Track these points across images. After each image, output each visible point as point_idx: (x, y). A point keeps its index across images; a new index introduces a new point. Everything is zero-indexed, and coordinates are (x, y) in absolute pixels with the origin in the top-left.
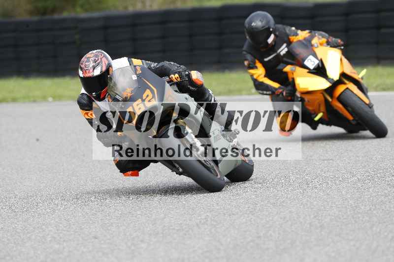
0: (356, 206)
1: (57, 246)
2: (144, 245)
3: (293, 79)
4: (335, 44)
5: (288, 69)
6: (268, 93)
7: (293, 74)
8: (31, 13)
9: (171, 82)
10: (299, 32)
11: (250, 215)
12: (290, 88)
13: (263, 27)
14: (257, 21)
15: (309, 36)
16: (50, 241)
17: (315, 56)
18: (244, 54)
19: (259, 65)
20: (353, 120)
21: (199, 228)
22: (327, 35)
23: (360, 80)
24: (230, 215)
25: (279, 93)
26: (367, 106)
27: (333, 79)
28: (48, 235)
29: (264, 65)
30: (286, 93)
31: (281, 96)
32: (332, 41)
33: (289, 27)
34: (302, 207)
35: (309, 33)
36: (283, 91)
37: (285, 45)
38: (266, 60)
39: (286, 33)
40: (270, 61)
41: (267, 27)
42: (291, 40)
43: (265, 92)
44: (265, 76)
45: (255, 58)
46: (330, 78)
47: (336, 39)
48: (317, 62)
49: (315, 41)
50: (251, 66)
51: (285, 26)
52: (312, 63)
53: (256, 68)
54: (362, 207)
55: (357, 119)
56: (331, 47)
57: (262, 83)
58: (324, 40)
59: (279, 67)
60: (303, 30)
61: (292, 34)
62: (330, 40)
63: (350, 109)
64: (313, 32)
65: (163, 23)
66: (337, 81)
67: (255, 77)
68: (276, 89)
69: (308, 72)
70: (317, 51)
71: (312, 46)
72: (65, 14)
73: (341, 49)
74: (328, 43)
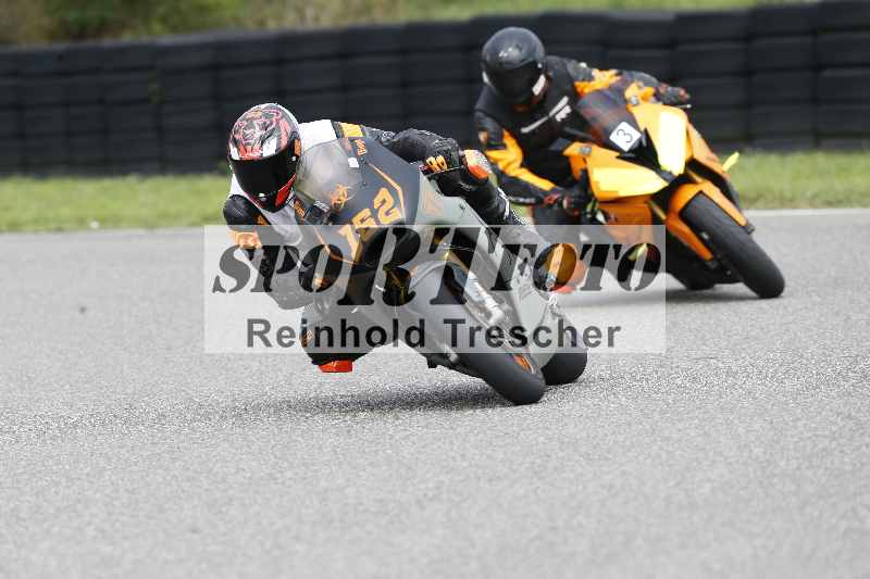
0: (768, 461)
1: (107, 549)
2: (300, 548)
3: (585, 172)
4: (673, 99)
5: (574, 149)
6: (528, 201)
7: (585, 160)
8: (52, 36)
9: (428, 171)
10: (596, 72)
11: (535, 479)
12: (576, 191)
13: (523, 61)
14: (510, 48)
15: (618, 81)
16: (95, 538)
17: (633, 123)
18: (480, 118)
19: (509, 141)
20: (711, 260)
21: (423, 508)
22: (654, 80)
23: (725, 176)
24: (490, 480)
25: (552, 202)
26: (742, 230)
27: (670, 173)
28: (89, 524)
29: (522, 141)
30: (569, 203)
31: (556, 208)
32: (667, 91)
33: (573, 61)
34: (648, 461)
35: (617, 75)
36: (563, 198)
37: (565, 100)
38: (525, 130)
39: (568, 75)
40: (533, 132)
41: (531, 59)
42: (579, 90)
43: (522, 200)
44: (522, 166)
45: (503, 127)
46: (665, 171)
47: (676, 89)
48: (636, 136)
49: (632, 92)
50: (493, 143)
51: (565, 61)
52: (625, 137)
53: (504, 147)
54: (783, 463)
55: (719, 256)
56: (665, 104)
57: (515, 181)
58: (650, 90)
59: (554, 147)
60: (603, 68)
61: (581, 77)
62: (662, 91)
63: (705, 236)
64: (625, 73)
65: (343, 56)
66: (680, 176)
67: (501, 166)
68: (545, 193)
69: (618, 157)
70: (636, 111)
71: (626, 101)
72: (127, 38)
73: (685, 110)
74: (658, 97)
